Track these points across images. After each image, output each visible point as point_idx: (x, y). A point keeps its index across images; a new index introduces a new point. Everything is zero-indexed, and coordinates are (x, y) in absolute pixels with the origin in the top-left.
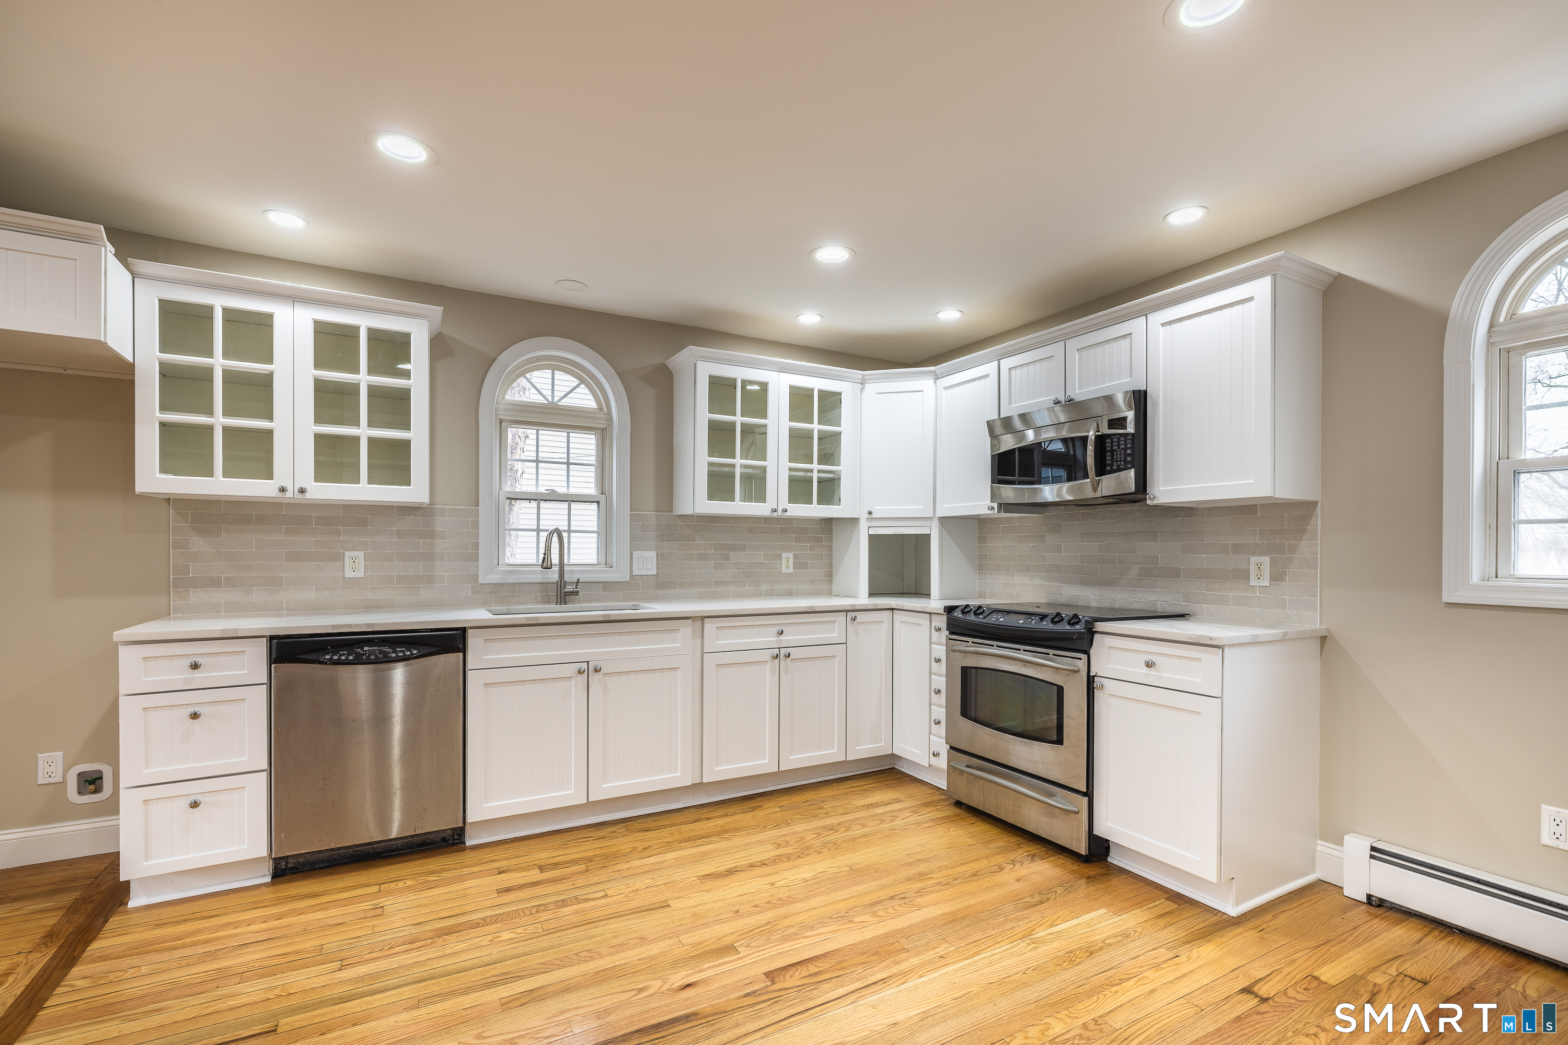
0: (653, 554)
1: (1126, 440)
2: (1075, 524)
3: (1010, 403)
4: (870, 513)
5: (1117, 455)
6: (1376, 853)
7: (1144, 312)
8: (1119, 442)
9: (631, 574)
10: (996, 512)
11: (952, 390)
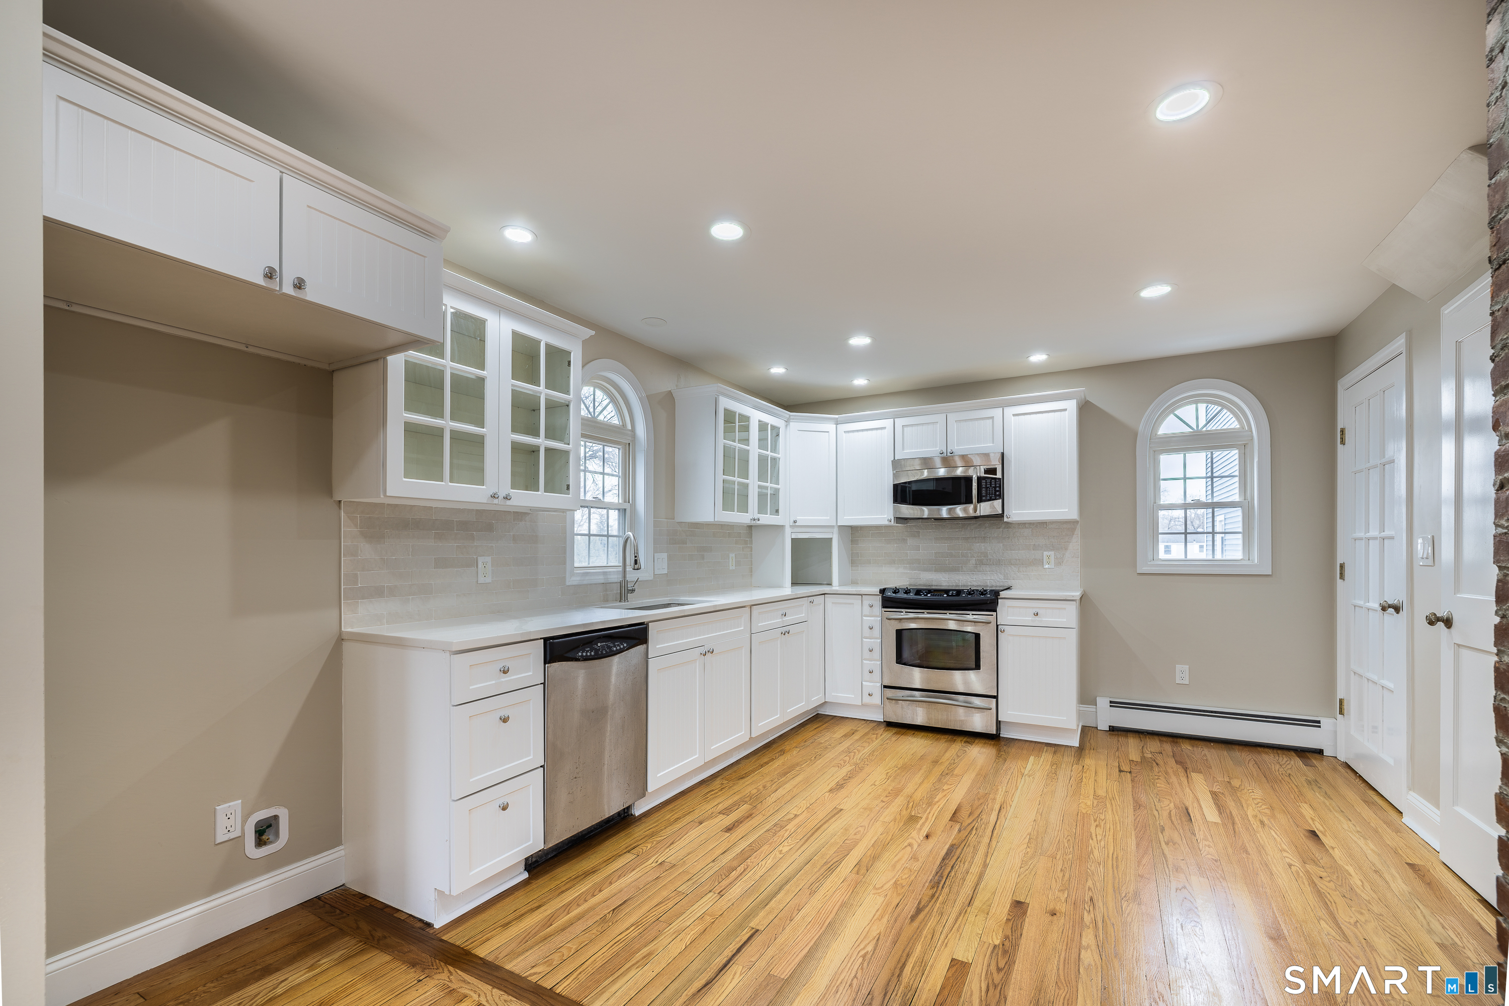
0: (666, 556)
1: (995, 482)
2: (930, 532)
3: (903, 449)
4: (795, 522)
5: (990, 491)
6: (1113, 704)
7: (1003, 405)
8: (991, 482)
9: (654, 573)
10: (893, 523)
11: (851, 434)
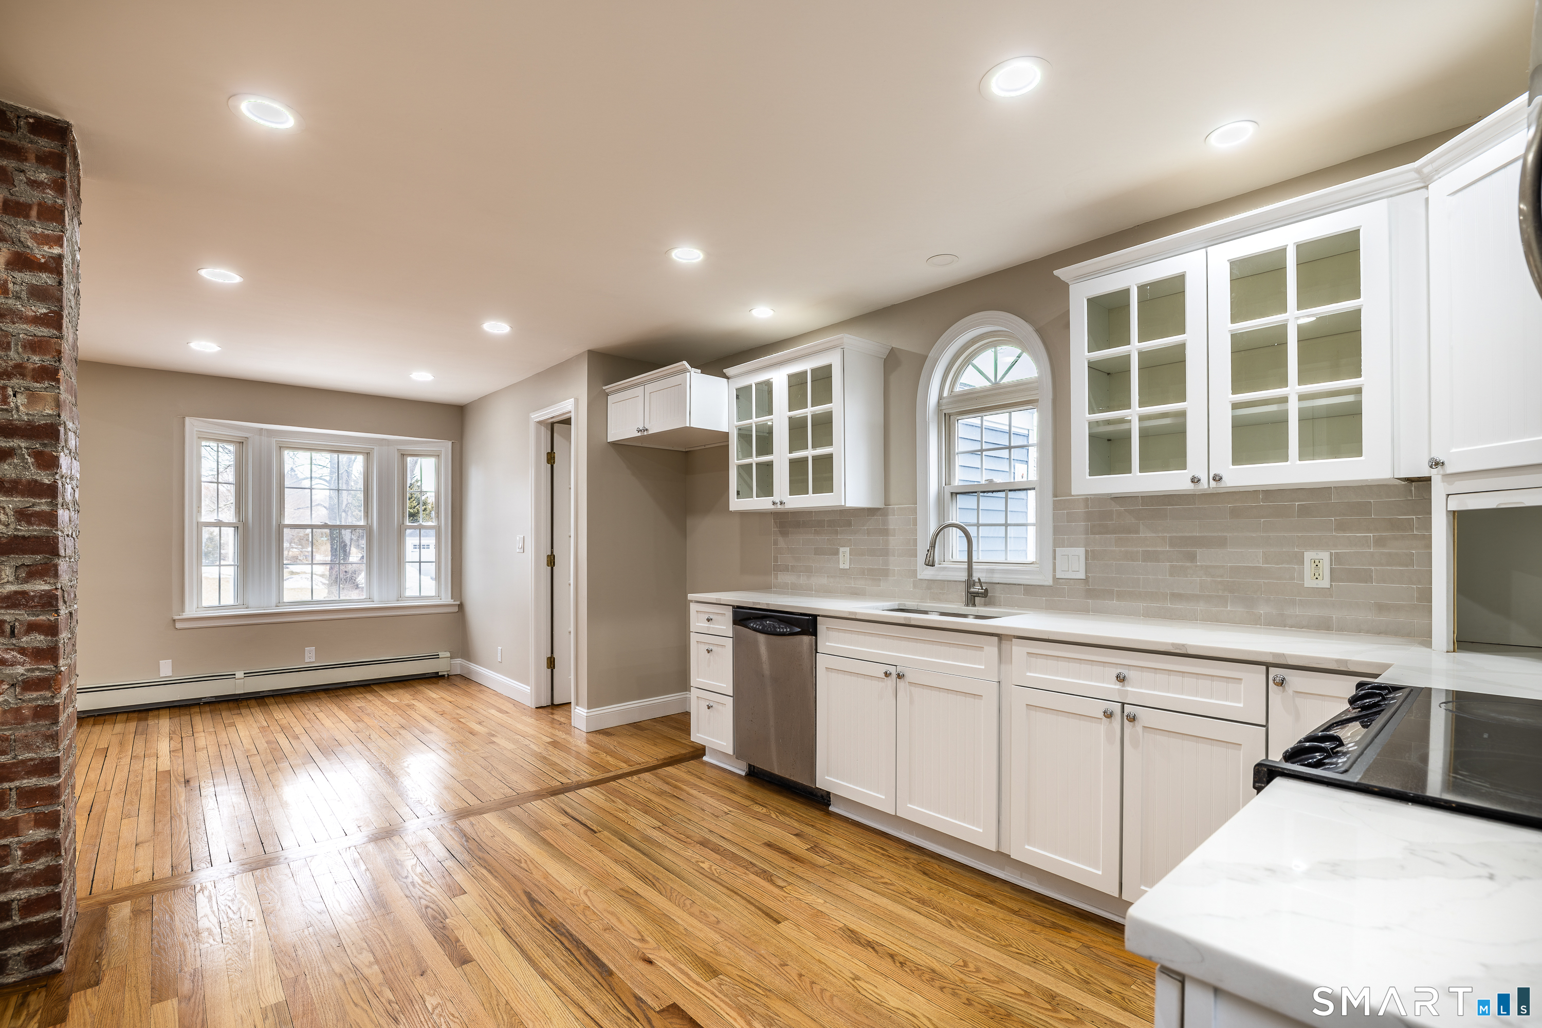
0: (1081, 551)
4: (1439, 464)
9: (1054, 576)
